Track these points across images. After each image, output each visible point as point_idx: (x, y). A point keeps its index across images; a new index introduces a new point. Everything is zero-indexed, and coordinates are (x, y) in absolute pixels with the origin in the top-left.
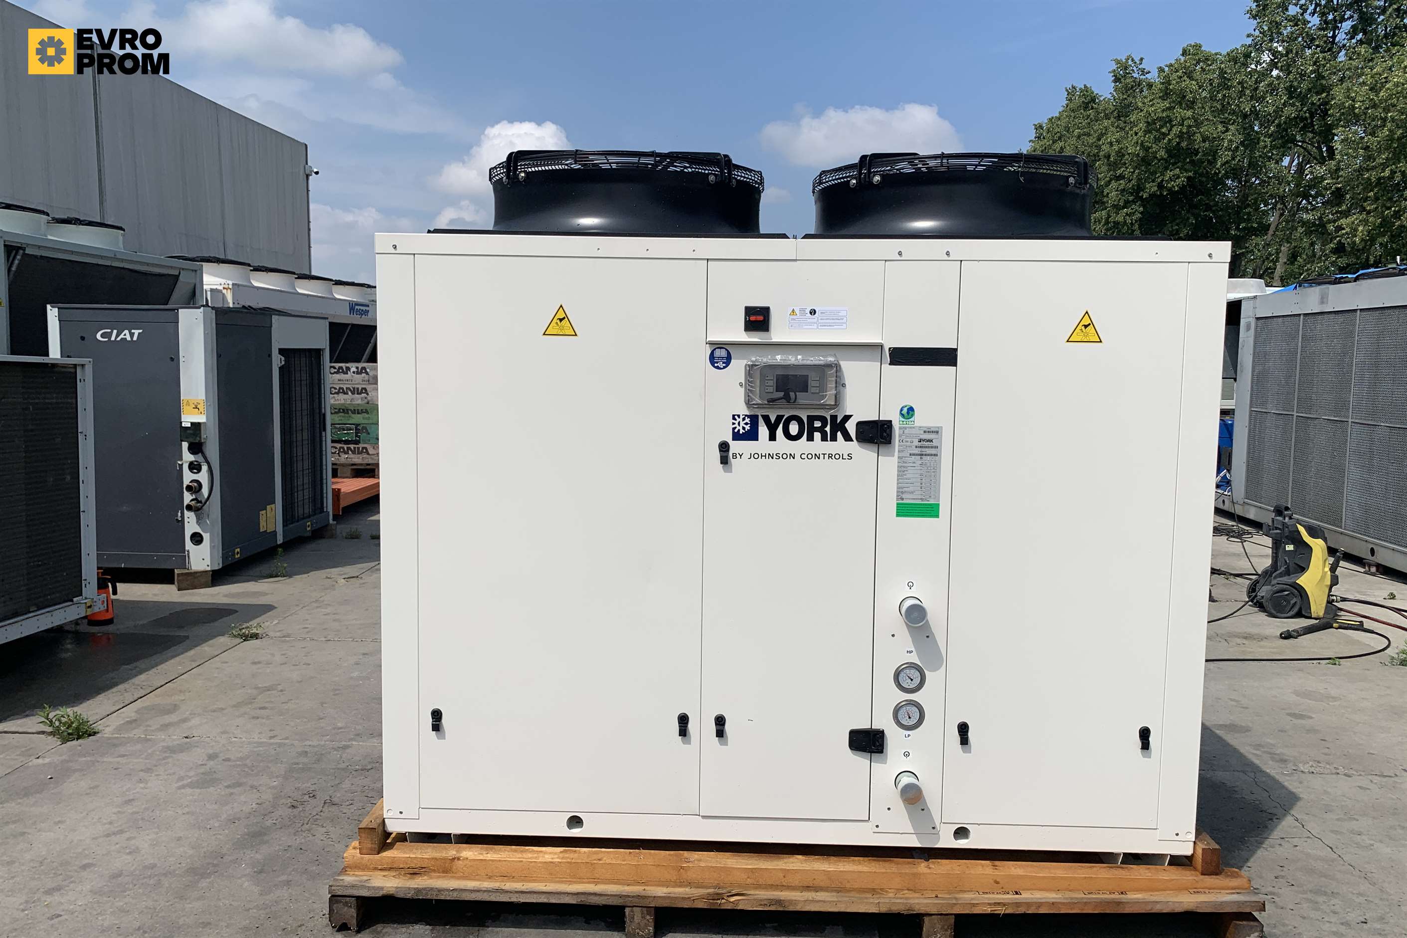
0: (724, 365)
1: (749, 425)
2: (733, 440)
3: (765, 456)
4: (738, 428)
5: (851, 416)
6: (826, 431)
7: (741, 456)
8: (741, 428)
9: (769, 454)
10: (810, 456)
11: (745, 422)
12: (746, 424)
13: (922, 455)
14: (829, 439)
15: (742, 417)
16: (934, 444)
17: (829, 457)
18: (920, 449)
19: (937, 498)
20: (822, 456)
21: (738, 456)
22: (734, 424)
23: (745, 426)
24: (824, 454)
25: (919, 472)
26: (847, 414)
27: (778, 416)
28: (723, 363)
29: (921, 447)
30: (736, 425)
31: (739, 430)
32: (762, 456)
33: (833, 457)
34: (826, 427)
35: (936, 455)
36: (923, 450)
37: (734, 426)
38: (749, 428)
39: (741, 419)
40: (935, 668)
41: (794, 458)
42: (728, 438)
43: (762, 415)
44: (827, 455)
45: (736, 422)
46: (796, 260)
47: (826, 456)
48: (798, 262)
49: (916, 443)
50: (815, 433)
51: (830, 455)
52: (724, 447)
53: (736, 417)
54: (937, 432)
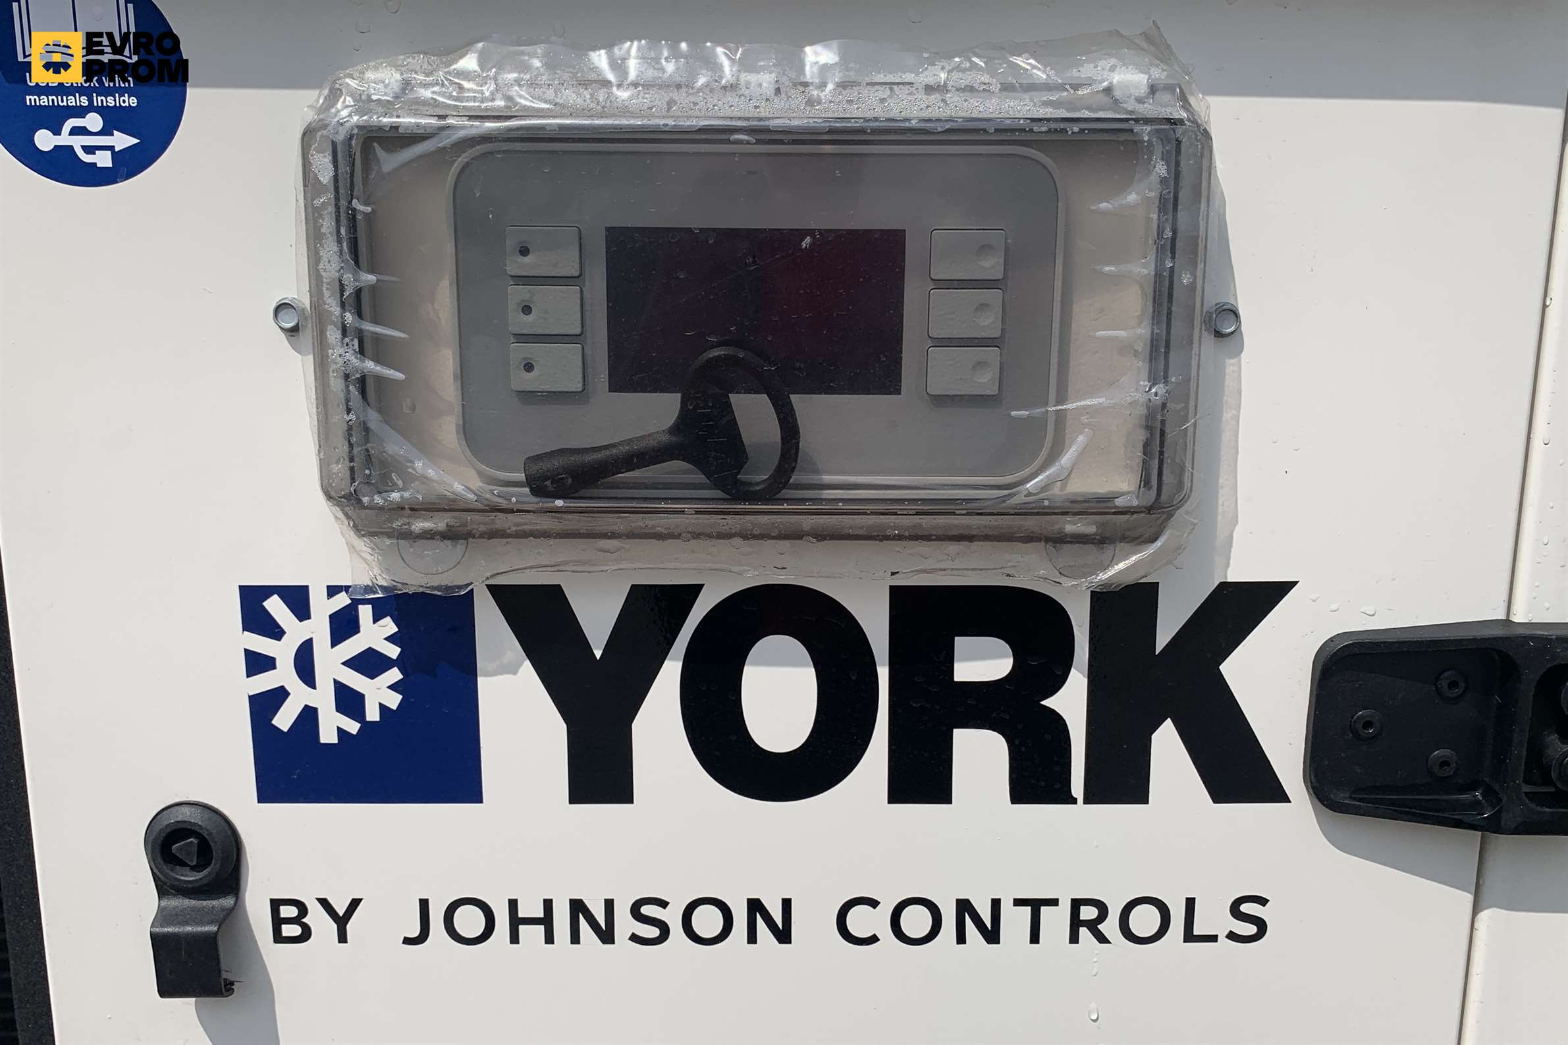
0: (122, 141)
1: (394, 675)
2: (265, 795)
3: (547, 922)
4: (299, 696)
5: (1275, 592)
6: (1057, 723)
7: (342, 922)
8: (323, 699)
9: (578, 907)
10: (916, 921)
11: (353, 646)
12: (369, 663)
14: (1077, 786)
15: (323, 607)
17: (1076, 923)
20: (1015, 921)
21: (317, 918)
22: (257, 663)
23: (355, 680)
24: (1036, 905)
27: (638, 594)
28: (114, 121)
30: (284, 675)
31: (309, 715)
32: (516, 922)
33: (1110, 927)
34: (1056, 683)
37: (264, 682)
38: (394, 700)
39: (318, 628)
41: (783, 935)
43: (497, 591)
44: (1065, 908)
45: (283, 651)
47: (1055, 921)
50: (960, 736)
51: (1088, 913)
53: (275, 606)
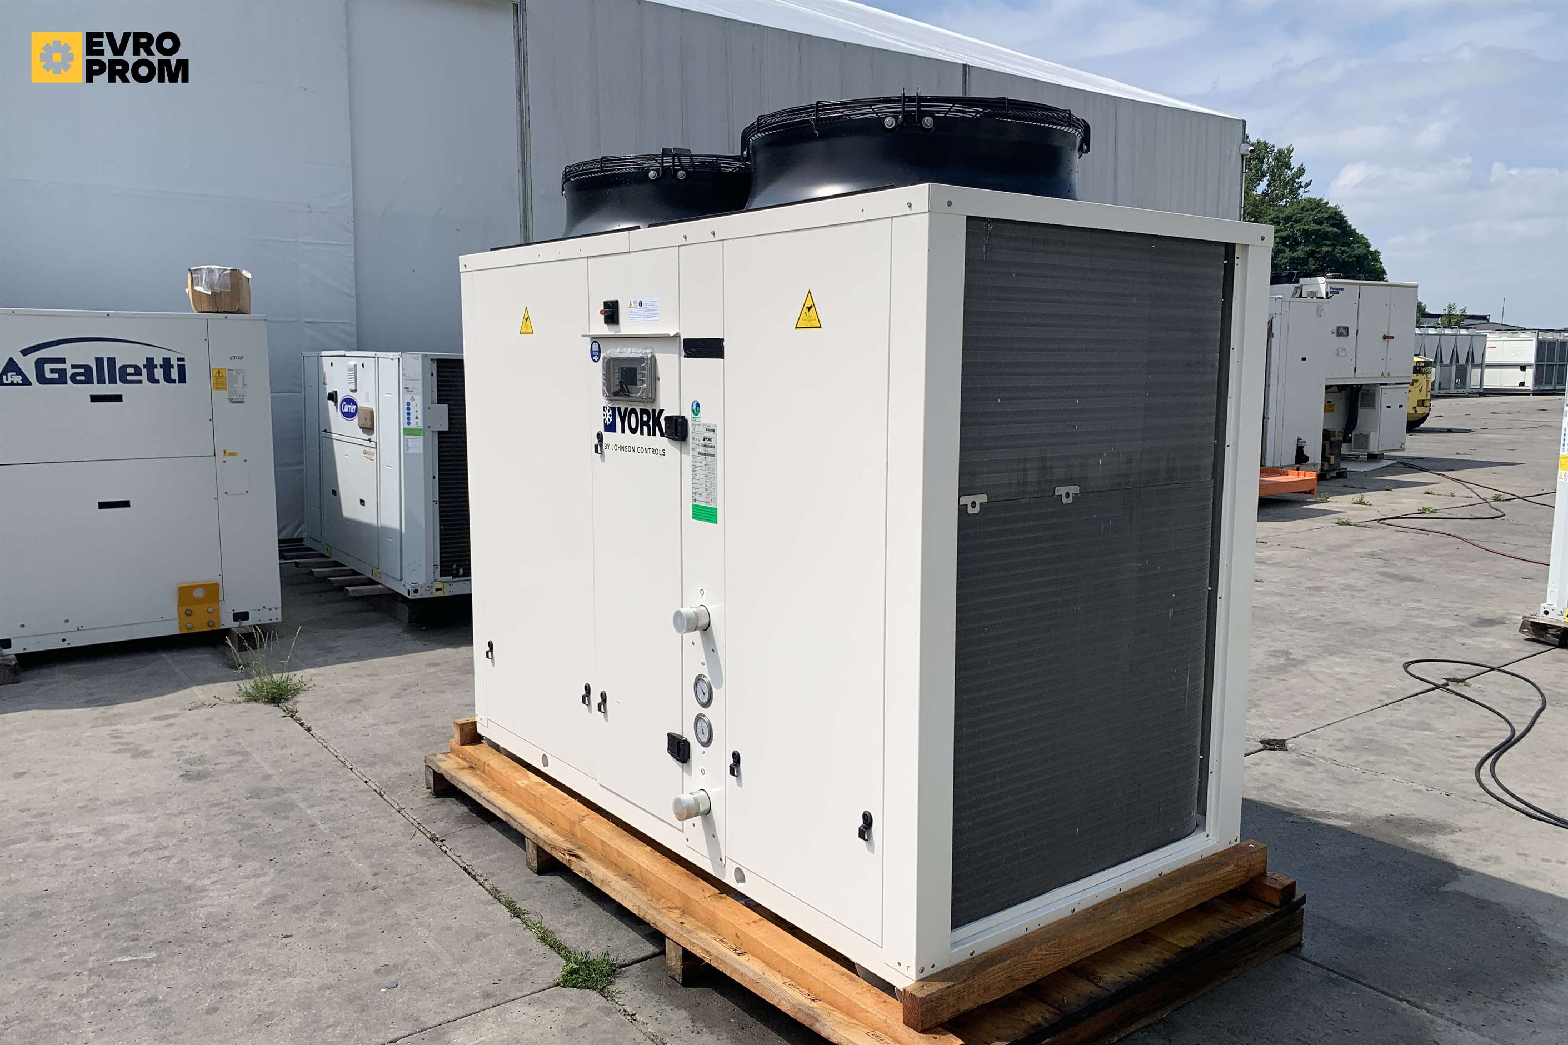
0: (597, 358)
1: (611, 417)
2: (605, 431)
3: (620, 448)
5: (664, 410)
6: (650, 426)
7: (609, 447)
8: (607, 419)
9: (622, 447)
10: (643, 450)
11: (609, 413)
12: (610, 415)
13: (705, 454)
14: (652, 435)
15: (607, 408)
16: (713, 443)
18: (704, 448)
19: (716, 502)
20: (648, 451)
21: (607, 447)
22: (603, 415)
23: (609, 417)
24: (650, 449)
25: (704, 472)
26: (661, 408)
27: (625, 408)
28: (597, 356)
29: (705, 446)
31: (606, 421)
32: (618, 448)
33: (655, 452)
34: (650, 421)
35: (713, 455)
36: (707, 449)
37: (604, 417)
38: (611, 420)
39: (607, 411)
40: (719, 687)
41: (635, 451)
42: (602, 429)
43: (616, 407)
45: (605, 413)
46: (629, 252)
47: (652, 451)
48: (632, 254)
49: (702, 442)
50: (644, 427)
52: (600, 437)
53: (604, 408)
54: (714, 431)
